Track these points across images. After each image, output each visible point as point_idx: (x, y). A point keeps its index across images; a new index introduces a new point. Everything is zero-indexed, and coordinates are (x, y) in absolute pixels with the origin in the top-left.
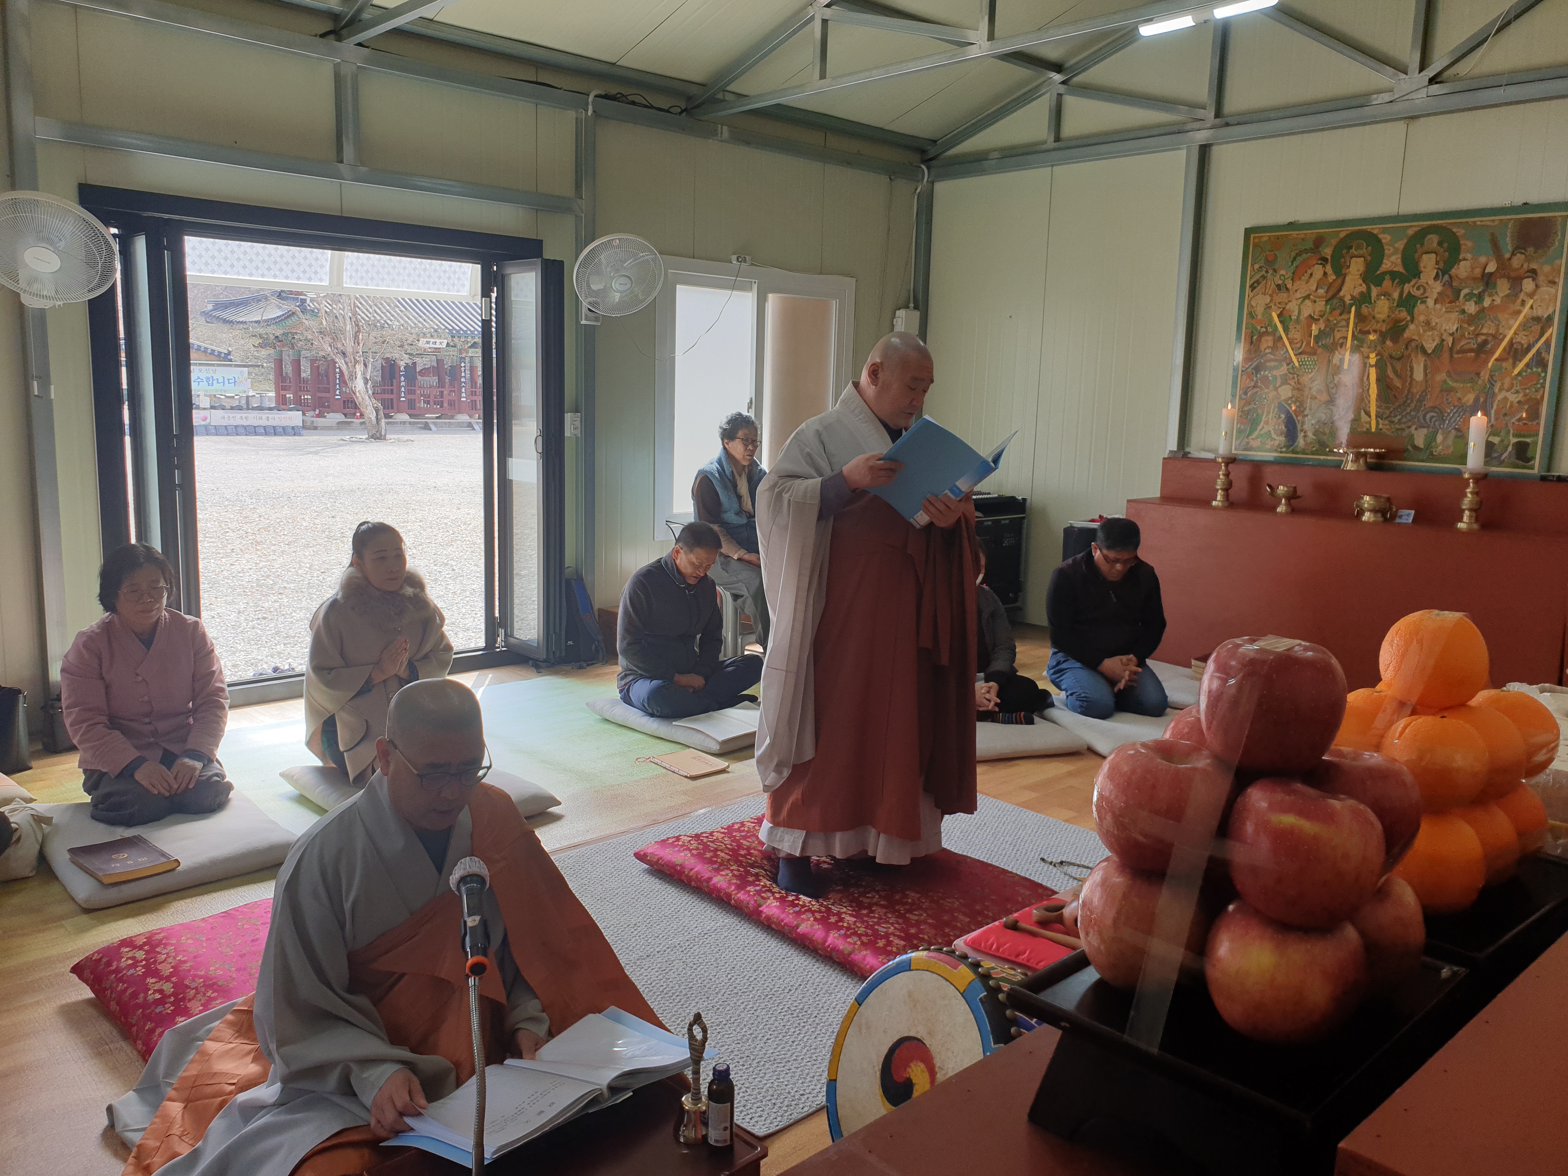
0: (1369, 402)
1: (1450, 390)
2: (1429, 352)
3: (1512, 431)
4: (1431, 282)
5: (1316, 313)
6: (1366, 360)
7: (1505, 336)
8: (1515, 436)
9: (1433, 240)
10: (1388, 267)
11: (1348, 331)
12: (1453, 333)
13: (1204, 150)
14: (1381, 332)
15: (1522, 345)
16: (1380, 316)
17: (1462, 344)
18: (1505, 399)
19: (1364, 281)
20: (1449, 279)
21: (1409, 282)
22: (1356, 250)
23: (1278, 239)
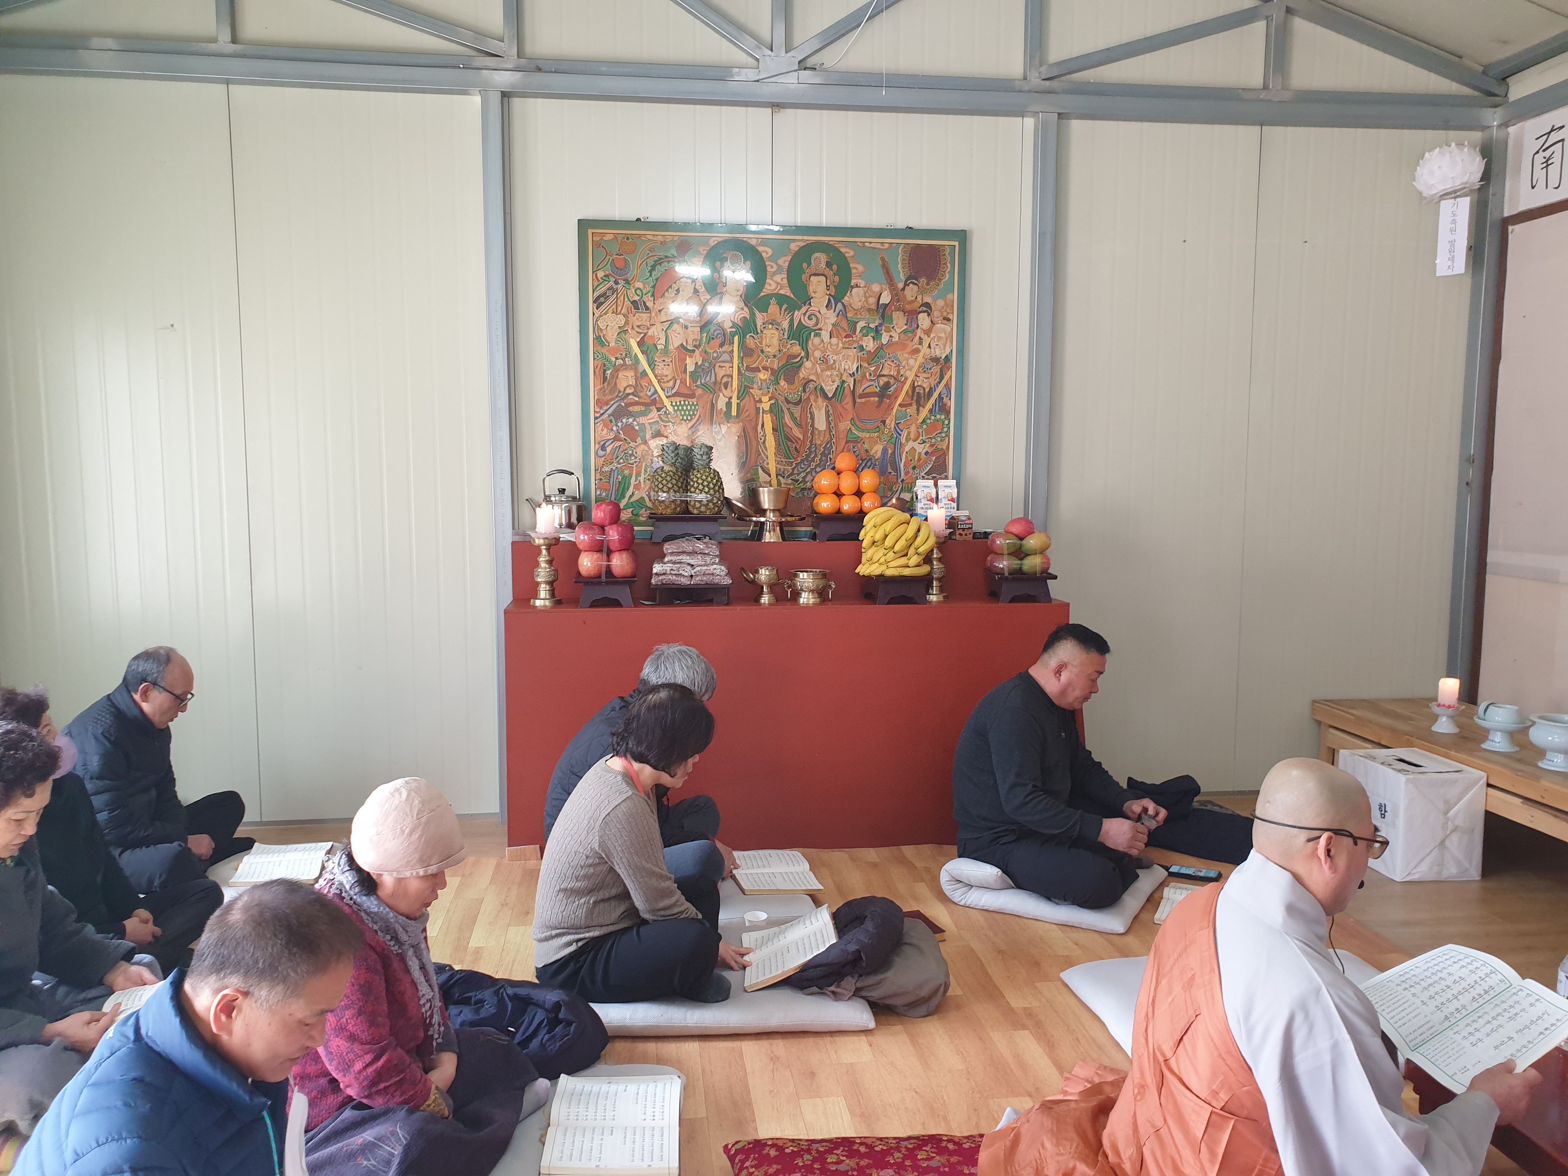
0: (767, 458)
1: (857, 440)
2: (830, 395)
4: (824, 310)
5: (690, 342)
6: (758, 405)
7: (906, 379)
9: (820, 259)
10: (772, 287)
11: (732, 367)
12: (853, 373)
13: (506, 100)
14: (773, 370)
15: (924, 388)
16: (768, 350)
17: (864, 386)
18: (913, 449)
19: (746, 305)
20: (842, 308)
21: (799, 310)
22: (733, 264)
23: (628, 239)
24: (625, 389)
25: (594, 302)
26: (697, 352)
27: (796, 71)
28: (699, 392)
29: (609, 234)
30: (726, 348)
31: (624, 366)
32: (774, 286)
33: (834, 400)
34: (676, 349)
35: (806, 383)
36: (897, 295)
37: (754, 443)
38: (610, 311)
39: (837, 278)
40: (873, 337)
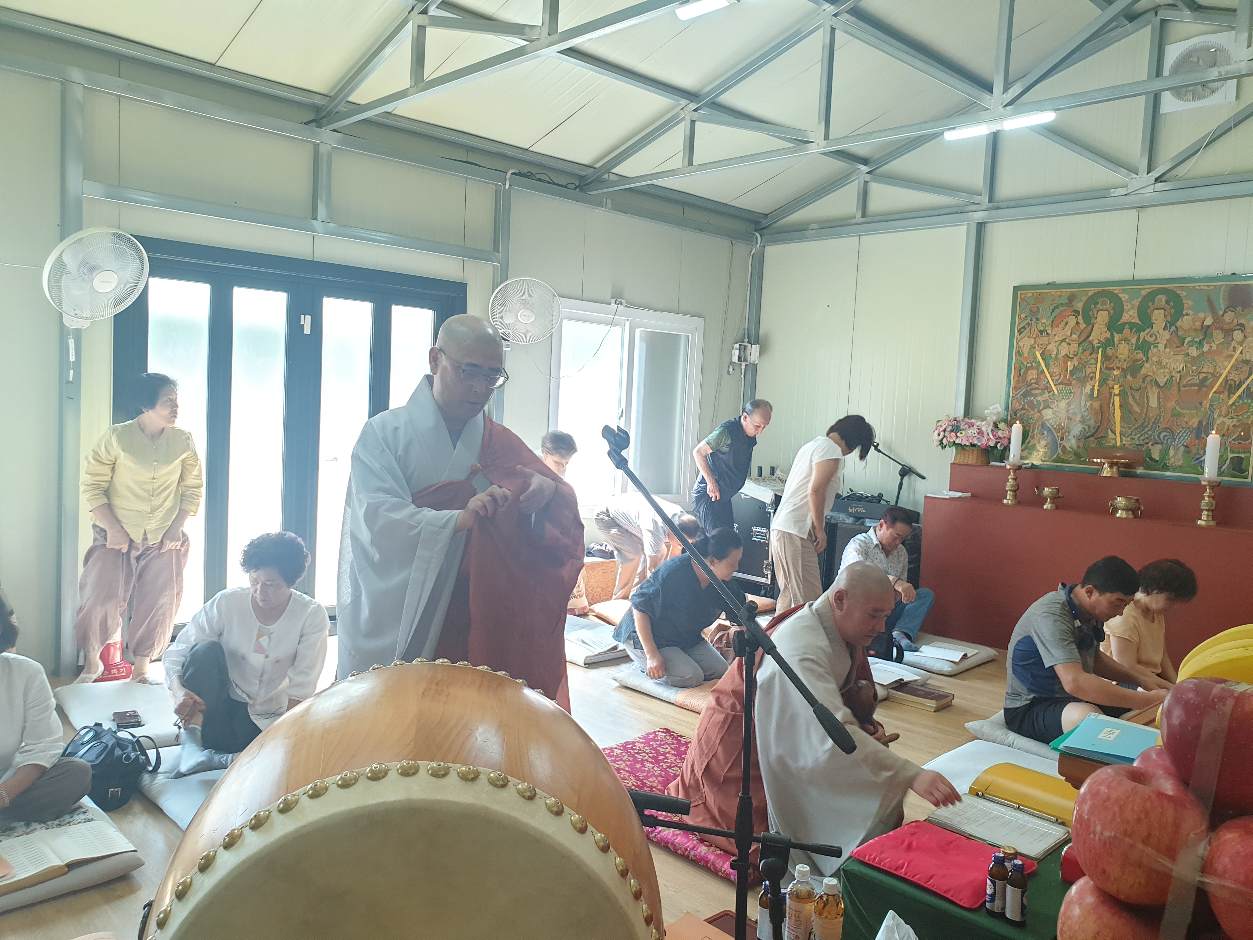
0: (1115, 423)
1: (1179, 415)
2: (1162, 385)
3: (1229, 448)
4: (1161, 331)
5: (1071, 352)
6: (1111, 391)
7: (1221, 375)
8: (1232, 452)
9: (1162, 299)
10: (1127, 318)
11: (1096, 367)
12: (1180, 371)
13: (981, 226)
14: (1123, 370)
15: (1235, 382)
16: (1122, 357)
17: (1186, 380)
18: (1223, 422)
19: (1108, 330)
21: (1144, 331)
22: (1101, 306)
23: (1041, 295)
24: (1031, 380)
25: (1018, 332)
26: (1075, 358)
27: (1152, 184)
28: (1074, 382)
29: (1030, 293)
30: (1094, 356)
31: (1032, 367)
32: (1128, 317)
33: (1164, 388)
34: (1062, 357)
35: (1146, 377)
36: (1217, 320)
37: (1107, 414)
38: (1027, 336)
39: (1173, 311)
40: (1197, 348)
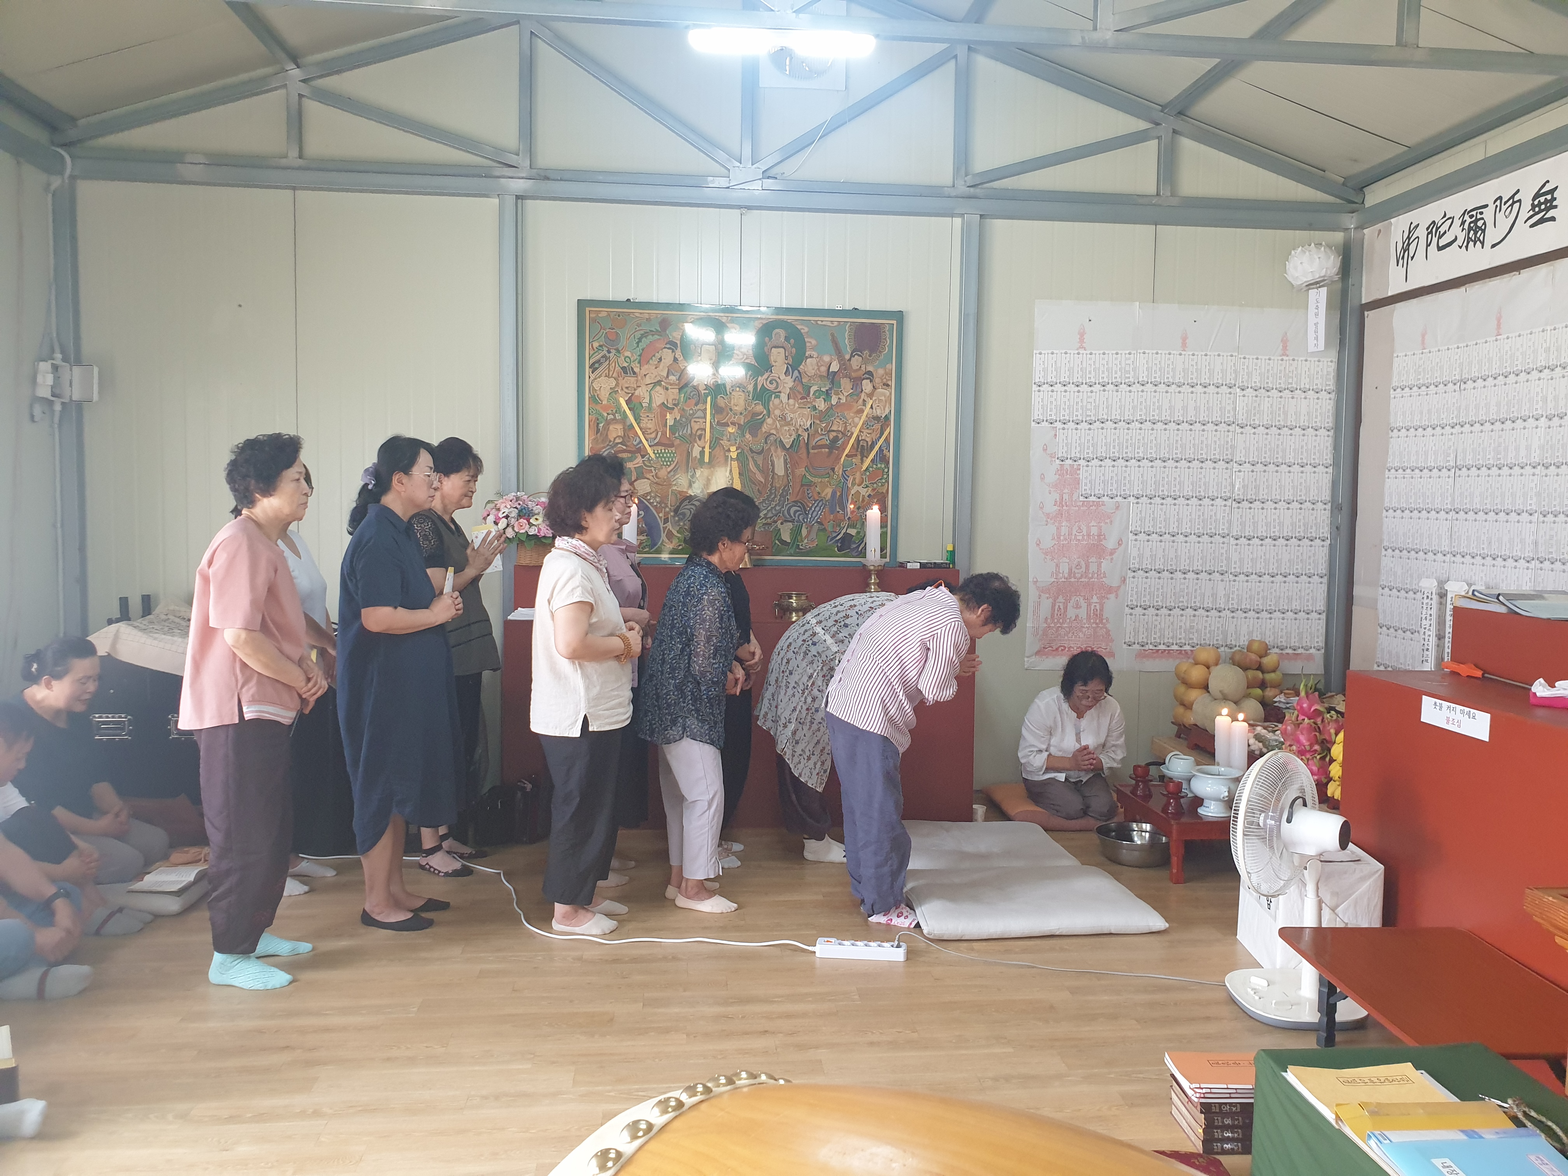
1: (810, 485)
2: (788, 447)
4: (783, 377)
5: (670, 401)
6: (727, 454)
7: (852, 434)
11: (705, 422)
12: (807, 429)
13: (519, 203)
14: (739, 425)
15: (867, 442)
16: (736, 408)
17: (816, 440)
18: (858, 492)
20: (798, 375)
21: (762, 376)
23: (619, 316)
24: (615, 439)
25: (590, 368)
26: (676, 410)
27: (760, 179)
28: (677, 442)
29: (604, 312)
30: (700, 406)
31: (615, 420)
32: (741, 356)
33: (790, 450)
34: (658, 407)
35: (768, 436)
36: (845, 365)
38: (604, 375)
39: (794, 350)
40: (824, 399)
